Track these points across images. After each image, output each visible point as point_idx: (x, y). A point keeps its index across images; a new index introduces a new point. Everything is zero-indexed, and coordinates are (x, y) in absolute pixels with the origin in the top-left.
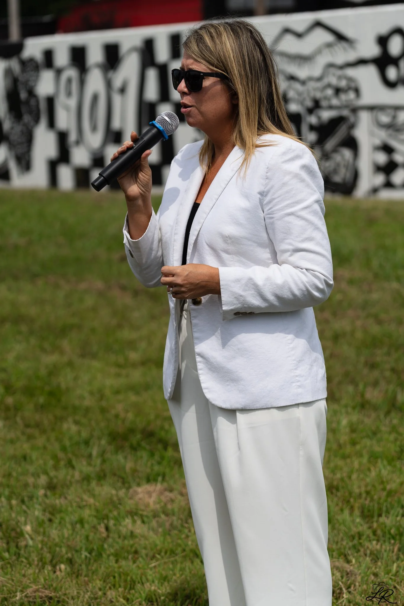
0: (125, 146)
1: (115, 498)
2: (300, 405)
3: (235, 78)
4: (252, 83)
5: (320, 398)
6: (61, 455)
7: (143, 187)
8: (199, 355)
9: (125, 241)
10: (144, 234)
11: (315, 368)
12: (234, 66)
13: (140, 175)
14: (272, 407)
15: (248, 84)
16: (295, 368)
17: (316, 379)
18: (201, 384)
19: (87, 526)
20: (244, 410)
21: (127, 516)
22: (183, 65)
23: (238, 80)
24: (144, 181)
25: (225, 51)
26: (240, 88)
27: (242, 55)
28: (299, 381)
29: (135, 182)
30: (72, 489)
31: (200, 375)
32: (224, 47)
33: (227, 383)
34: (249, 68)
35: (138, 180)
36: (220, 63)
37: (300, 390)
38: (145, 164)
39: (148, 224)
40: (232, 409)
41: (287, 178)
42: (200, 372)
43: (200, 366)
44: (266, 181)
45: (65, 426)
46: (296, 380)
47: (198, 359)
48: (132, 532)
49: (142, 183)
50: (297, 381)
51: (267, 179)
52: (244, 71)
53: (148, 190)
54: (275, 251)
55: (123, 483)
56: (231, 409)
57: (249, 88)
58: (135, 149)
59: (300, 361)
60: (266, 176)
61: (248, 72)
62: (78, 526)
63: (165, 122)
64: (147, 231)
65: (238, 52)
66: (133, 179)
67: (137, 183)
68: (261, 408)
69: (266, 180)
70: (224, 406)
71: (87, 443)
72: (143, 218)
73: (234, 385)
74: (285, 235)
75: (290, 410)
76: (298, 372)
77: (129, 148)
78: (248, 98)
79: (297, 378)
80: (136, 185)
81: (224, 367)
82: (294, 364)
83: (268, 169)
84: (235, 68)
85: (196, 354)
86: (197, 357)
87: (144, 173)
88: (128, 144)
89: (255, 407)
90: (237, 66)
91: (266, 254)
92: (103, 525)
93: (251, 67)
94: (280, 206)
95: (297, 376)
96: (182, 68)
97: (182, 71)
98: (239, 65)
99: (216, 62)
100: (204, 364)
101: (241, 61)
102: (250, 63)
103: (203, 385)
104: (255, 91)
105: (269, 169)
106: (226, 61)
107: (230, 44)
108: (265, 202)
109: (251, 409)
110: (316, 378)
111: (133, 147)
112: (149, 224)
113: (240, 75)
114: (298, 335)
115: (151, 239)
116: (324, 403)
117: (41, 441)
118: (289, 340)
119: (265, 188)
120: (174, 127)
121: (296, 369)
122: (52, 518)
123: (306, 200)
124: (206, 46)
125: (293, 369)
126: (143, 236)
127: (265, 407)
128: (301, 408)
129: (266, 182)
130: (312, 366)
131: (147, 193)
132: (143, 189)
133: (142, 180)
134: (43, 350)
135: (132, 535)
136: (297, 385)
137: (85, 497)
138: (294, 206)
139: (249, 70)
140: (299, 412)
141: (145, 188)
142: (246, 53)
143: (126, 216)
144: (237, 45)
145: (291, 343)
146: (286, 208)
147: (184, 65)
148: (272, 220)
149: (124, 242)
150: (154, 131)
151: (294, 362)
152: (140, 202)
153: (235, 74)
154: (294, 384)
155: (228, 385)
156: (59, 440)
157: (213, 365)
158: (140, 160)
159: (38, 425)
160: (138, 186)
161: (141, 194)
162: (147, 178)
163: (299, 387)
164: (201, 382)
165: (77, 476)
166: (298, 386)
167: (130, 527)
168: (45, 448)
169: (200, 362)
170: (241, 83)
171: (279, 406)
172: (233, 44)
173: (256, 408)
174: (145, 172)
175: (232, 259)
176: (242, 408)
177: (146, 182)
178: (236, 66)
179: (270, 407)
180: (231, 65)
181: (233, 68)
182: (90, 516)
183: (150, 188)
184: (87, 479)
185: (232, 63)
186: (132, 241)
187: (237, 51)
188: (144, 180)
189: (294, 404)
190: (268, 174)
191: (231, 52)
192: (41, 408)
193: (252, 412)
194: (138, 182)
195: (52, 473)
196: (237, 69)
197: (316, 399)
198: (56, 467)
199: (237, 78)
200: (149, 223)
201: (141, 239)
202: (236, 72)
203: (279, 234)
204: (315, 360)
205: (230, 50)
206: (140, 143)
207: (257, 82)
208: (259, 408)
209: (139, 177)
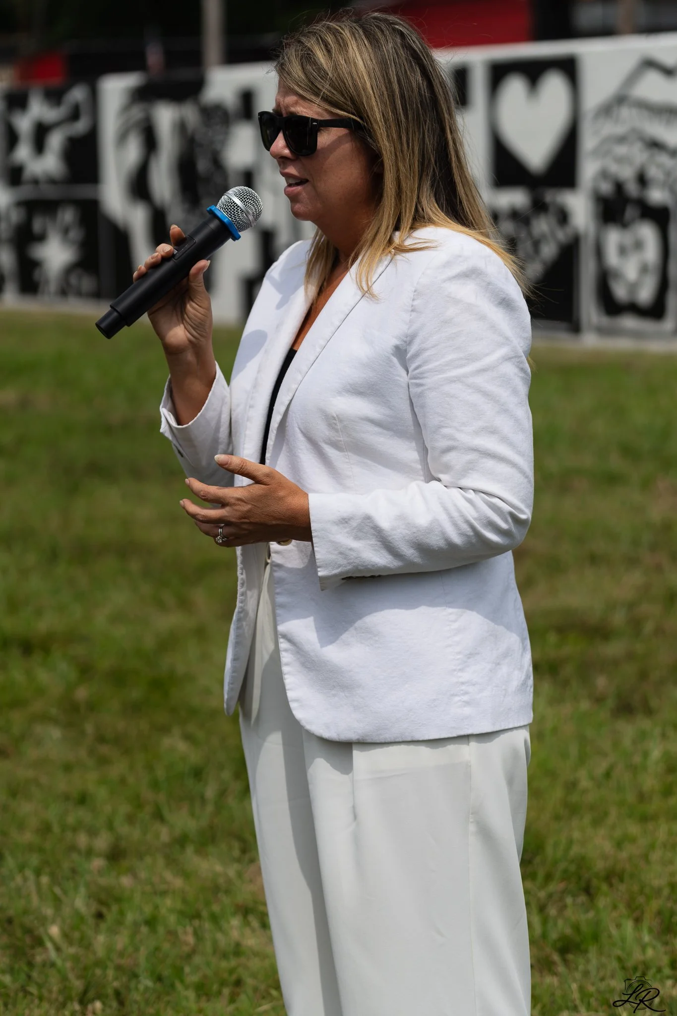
0: (157, 253)
1: (221, 881)
2: (471, 739)
3: (376, 127)
4: (407, 134)
5: (511, 726)
6: (147, 794)
7: (195, 330)
8: (284, 636)
9: (164, 428)
10: (199, 414)
11: (504, 670)
12: (374, 104)
13: (188, 306)
14: (414, 739)
15: (400, 138)
16: (459, 667)
17: (505, 690)
18: (287, 691)
19: (161, 930)
20: (365, 744)
21: (234, 914)
22: (280, 103)
23: (382, 131)
24: (196, 319)
25: (355, 76)
26: (386, 146)
27: (387, 81)
28: (466, 693)
29: (180, 319)
30: (148, 860)
31: (285, 674)
32: (354, 69)
33: (333, 692)
34: (402, 105)
35: (185, 316)
36: (345, 98)
37: (467, 710)
38: (196, 286)
39: (208, 396)
40: (340, 741)
41: (451, 312)
42: (285, 669)
43: (286, 657)
44: (411, 315)
45: (167, 742)
46: (462, 690)
47: (283, 645)
48: (238, 945)
49: (191, 321)
50: (462, 692)
51: (412, 311)
52: (393, 112)
53: (204, 334)
54: (425, 446)
55: (244, 851)
56: (338, 740)
57: (401, 144)
58: (178, 259)
59: (471, 655)
60: (412, 306)
61: (400, 114)
62: (144, 929)
63: (235, 207)
64: (205, 409)
65: (381, 78)
66: (177, 315)
67: (184, 322)
68: (393, 740)
69: (412, 313)
70: (326, 734)
71: (198, 773)
72: (196, 386)
73: (345, 696)
74: (442, 419)
75: (451, 747)
76: (465, 676)
77: (165, 259)
78: (401, 165)
79: (463, 687)
80: (182, 326)
81: (328, 661)
82: (458, 659)
83: (415, 293)
84: (376, 109)
85: (281, 635)
86: (281, 640)
87: (197, 305)
88: (163, 251)
89: (381, 739)
90: (379, 103)
91: (408, 452)
92: (190, 930)
93: (406, 105)
94: (437, 363)
95: (463, 683)
96: (278, 112)
97: (278, 117)
98: (382, 102)
99: (338, 97)
100: (293, 654)
101: (385, 93)
102: (402, 96)
103: (290, 694)
104: (413, 149)
105: (417, 293)
106: (359, 96)
107: (364, 62)
108: (409, 356)
109: (376, 742)
110: (504, 687)
111: (173, 256)
112: (210, 395)
113: (386, 120)
114: (470, 605)
115: (213, 424)
116: (525, 735)
117: (118, 768)
118: (451, 614)
119: (409, 329)
120: (251, 218)
121: (461, 670)
122: (104, 910)
123: (487, 355)
124: (319, 68)
125: (455, 670)
126: (195, 418)
127: (401, 740)
128: (473, 744)
129: (411, 317)
130: (499, 664)
131: (202, 339)
132: (195, 333)
133: (191, 315)
134: (161, 605)
135: (237, 950)
136: (463, 700)
137: (168, 875)
138: (462, 366)
139: (401, 111)
140: (469, 752)
141: (198, 332)
142: (395, 78)
143: (168, 380)
144: (376, 63)
145: (455, 621)
146: (447, 368)
147: (281, 106)
148: (419, 390)
149: (161, 430)
150: (213, 225)
151: (458, 657)
152: (190, 357)
153: (376, 120)
154: (457, 699)
155: (334, 695)
156: (150, 768)
157: (309, 656)
158: (188, 280)
159: (118, 741)
160: (185, 327)
161: (190, 341)
162: (200, 311)
163: (467, 703)
164: (287, 687)
165: (165, 835)
166: (464, 702)
167: (235, 934)
168: (123, 781)
169: (286, 650)
170: (388, 136)
171: (426, 738)
172: (369, 63)
173: (383, 741)
174: (196, 301)
175: (347, 460)
176: (358, 739)
177: (199, 321)
178: (378, 105)
179: (409, 739)
180: (368, 103)
181: (372, 109)
182: (171, 910)
183: (207, 330)
184: (182, 841)
185: (371, 99)
186: (177, 428)
187: (379, 73)
188: (195, 315)
189: (455, 735)
190: (415, 303)
191: (366, 78)
192: (134, 709)
193: (378, 748)
194: (186, 321)
195: (124, 829)
196: (379, 109)
197: (502, 728)
198: (130, 819)
199: (381, 127)
200: (209, 393)
201: (192, 424)
202: (378, 116)
203: (431, 417)
204: (506, 655)
205: (364, 75)
206: (187, 246)
207: (416, 130)
208: (389, 740)
209: (187, 311)
